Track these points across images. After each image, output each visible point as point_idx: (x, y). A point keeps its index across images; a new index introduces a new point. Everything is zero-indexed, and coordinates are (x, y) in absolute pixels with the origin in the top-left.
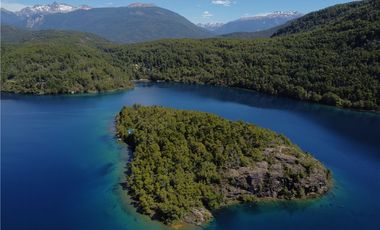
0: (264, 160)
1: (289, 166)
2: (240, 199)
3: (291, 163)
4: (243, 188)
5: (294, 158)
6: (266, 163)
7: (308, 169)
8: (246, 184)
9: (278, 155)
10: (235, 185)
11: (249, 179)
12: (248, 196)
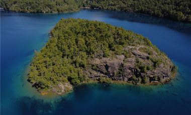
0: (123, 54)
1: (141, 60)
2: (99, 80)
3: (143, 58)
4: (102, 72)
5: (146, 55)
6: (123, 56)
7: (155, 64)
8: (104, 70)
9: (135, 52)
10: (96, 70)
11: (107, 67)
12: (104, 79)
